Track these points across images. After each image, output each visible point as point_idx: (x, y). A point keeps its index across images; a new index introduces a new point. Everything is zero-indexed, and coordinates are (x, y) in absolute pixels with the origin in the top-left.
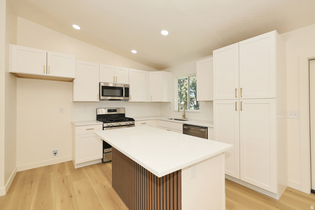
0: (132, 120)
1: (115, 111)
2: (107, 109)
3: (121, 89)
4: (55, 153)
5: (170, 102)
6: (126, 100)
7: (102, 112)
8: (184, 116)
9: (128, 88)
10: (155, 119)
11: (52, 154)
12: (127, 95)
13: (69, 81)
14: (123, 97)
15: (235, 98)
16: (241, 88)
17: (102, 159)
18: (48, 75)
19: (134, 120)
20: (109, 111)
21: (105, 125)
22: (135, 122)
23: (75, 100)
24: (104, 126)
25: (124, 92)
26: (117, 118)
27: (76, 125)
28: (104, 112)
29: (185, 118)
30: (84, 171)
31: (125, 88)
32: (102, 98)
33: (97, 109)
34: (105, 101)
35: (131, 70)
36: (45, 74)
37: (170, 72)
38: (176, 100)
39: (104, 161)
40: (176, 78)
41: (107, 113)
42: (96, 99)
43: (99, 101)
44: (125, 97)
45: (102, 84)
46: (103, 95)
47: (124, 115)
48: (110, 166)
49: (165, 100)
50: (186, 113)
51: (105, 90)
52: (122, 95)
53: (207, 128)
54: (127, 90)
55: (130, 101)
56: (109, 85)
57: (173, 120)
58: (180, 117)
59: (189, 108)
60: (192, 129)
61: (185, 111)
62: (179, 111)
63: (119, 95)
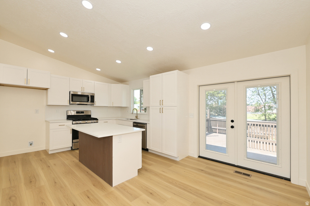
0: (96, 119)
1: (82, 112)
2: (76, 111)
3: (87, 96)
4: (31, 144)
5: (128, 107)
6: (92, 105)
7: (71, 113)
8: (137, 117)
10: (115, 119)
11: (29, 144)
12: (93, 101)
13: (43, 89)
14: (89, 102)
15: (160, 106)
16: (163, 100)
17: (72, 147)
18: (28, 85)
19: (98, 120)
20: (77, 112)
21: (74, 122)
22: (98, 121)
23: (49, 104)
25: (90, 99)
26: (84, 118)
27: (50, 122)
28: (73, 113)
30: (57, 154)
31: (91, 96)
32: (71, 102)
33: (67, 111)
34: (74, 105)
35: (96, 82)
36: (26, 85)
37: (128, 85)
38: (132, 106)
39: (73, 149)
41: (76, 114)
42: (67, 103)
43: (69, 105)
44: (91, 102)
45: (72, 93)
46: (72, 101)
47: (90, 116)
48: (78, 151)
49: (124, 105)
51: (74, 97)
53: (146, 124)
54: (93, 97)
55: (95, 105)
56: (77, 93)
57: (129, 120)
58: (134, 118)
59: (141, 112)
60: (139, 125)
61: (137, 114)
62: (132, 113)
63: (86, 101)
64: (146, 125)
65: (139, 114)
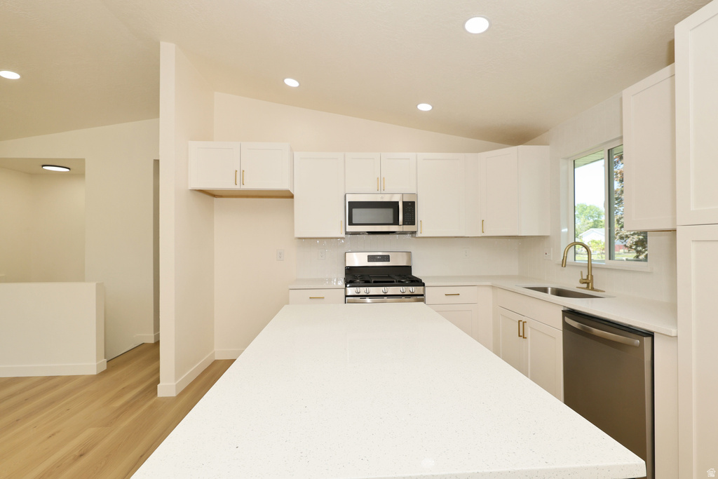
0: (418, 283)
1: (386, 258)
2: (367, 255)
3: (394, 205)
5: (548, 236)
6: (409, 233)
8: (588, 282)
9: (414, 202)
10: (489, 283)
12: (410, 220)
14: (398, 224)
18: (243, 187)
19: (423, 285)
20: (371, 258)
21: (350, 288)
22: (426, 288)
23: (296, 235)
24: (348, 294)
25: (402, 213)
27: (290, 287)
28: (358, 260)
29: (593, 289)
31: (405, 203)
32: (349, 228)
33: (346, 254)
35: (421, 155)
36: (238, 187)
37: (548, 145)
38: (565, 230)
40: (567, 159)
41: (365, 263)
42: (339, 231)
43: (344, 235)
44: (404, 224)
45: (349, 198)
46: (351, 223)
47: (408, 268)
50: (594, 272)
51: (355, 211)
52: (396, 222)
53: (651, 335)
55: (419, 235)
58: (573, 284)
59: (611, 257)
60: (596, 331)
61: (590, 266)
62: (564, 263)
63: (392, 222)
64: (647, 340)
65: (600, 268)
